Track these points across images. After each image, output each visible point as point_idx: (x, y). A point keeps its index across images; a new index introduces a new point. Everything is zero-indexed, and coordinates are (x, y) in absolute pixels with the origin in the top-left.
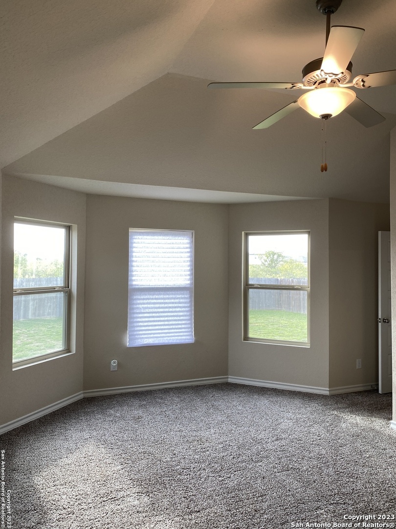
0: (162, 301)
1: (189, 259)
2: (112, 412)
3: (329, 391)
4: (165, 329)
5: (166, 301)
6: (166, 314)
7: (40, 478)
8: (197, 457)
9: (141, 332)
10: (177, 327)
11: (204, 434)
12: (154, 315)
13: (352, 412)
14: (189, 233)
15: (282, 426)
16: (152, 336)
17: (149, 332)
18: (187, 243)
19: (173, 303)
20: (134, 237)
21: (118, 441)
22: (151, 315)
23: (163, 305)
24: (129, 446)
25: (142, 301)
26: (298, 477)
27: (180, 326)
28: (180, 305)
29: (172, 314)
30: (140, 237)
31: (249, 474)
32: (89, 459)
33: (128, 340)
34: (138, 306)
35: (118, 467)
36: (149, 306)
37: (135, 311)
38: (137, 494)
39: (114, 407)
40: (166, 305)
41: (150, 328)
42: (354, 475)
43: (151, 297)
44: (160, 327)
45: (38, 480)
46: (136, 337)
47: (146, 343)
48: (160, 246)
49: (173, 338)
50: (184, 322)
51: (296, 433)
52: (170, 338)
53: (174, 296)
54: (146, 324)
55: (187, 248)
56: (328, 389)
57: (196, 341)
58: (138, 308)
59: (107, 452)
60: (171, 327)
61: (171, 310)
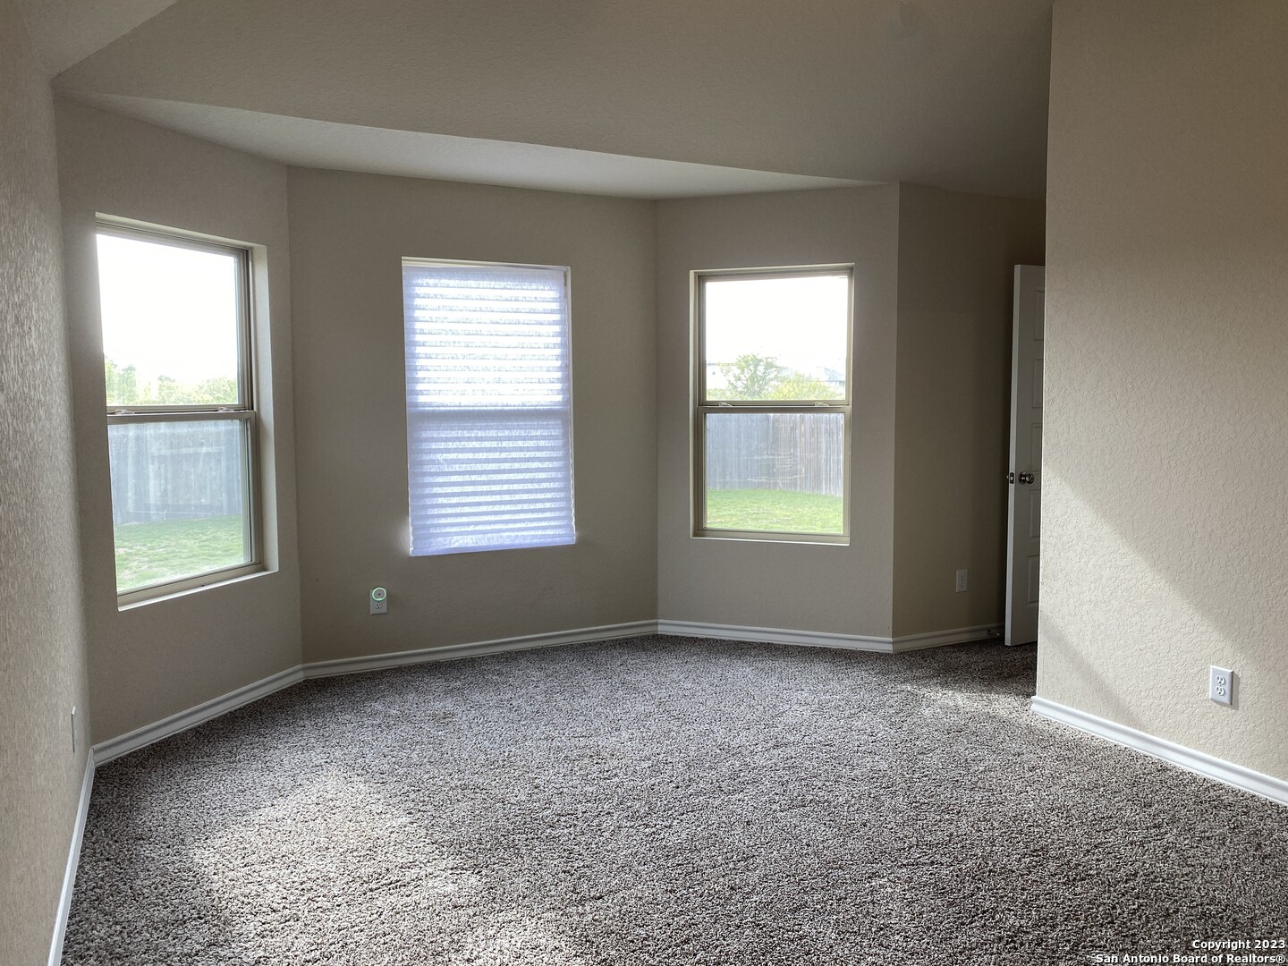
0: (494, 444)
1: (558, 340)
2: (378, 706)
3: (893, 643)
4: (503, 513)
5: (505, 444)
6: (505, 477)
7: (207, 852)
8: (591, 789)
9: (443, 521)
10: (532, 507)
11: (607, 742)
12: (474, 478)
13: (945, 685)
14: (558, 271)
15: (789, 719)
16: (471, 528)
17: (465, 519)
18: (554, 300)
19: (521, 449)
20: (415, 281)
21: (397, 767)
22: (467, 478)
23: (496, 455)
24: (426, 776)
25: (442, 445)
26: (828, 818)
27: (539, 506)
28: (538, 454)
29: (521, 476)
30: (432, 281)
31: (714, 818)
32: (327, 806)
33: (412, 538)
34: (432, 457)
35: (400, 820)
36: (461, 456)
37: (427, 468)
38: (450, 872)
39: (384, 696)
40: (504, 455)
41: (467, 510)
42: (952, 807)
43: (466, 434)
44: (490, 508)
45: (203, 857)
46: (432, 531)
47: (456, 545)
48: (483, 304)
49: (525, 533)
50: (549, 496)
51: (819, 731)
52: (516, 533)
53: (523, 433)
54: (454, 500)
55: (552, 312)
56: (891, 639)
57: (579, 539)
58: (433, 462)
59: (372, 790)
60: (519, 507)
61: (517, 466)
